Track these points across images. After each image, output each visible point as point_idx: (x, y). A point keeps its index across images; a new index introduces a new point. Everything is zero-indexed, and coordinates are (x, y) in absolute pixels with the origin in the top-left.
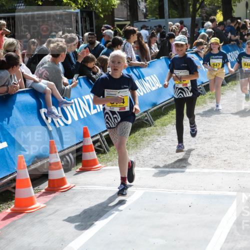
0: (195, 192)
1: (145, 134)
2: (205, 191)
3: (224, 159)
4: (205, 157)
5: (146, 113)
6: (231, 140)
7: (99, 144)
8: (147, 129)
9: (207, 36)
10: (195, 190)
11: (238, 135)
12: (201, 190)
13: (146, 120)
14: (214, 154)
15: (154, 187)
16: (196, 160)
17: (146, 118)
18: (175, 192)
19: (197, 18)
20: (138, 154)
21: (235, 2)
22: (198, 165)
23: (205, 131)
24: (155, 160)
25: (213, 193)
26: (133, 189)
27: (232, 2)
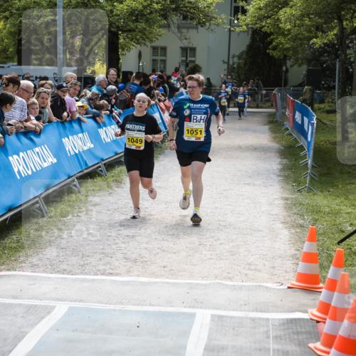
0: (139, 308)
2: (151, 307)
3: (163, 265)
4: (135, 261)
5: (38, 199)
6: (163, 240)
10: (138, 305)
12: (146, 305)
13: (37, 209)
14: (145, 257)
15: (81, 301)
16: (125, 266)
17: (38, 205)
18: (112, 307)
20: (41, 256)
22: (129, 272)
23: (124, 226)
24: (68, 265)
25: (163, 309)
26: (52, 303)
27: (120, 50)
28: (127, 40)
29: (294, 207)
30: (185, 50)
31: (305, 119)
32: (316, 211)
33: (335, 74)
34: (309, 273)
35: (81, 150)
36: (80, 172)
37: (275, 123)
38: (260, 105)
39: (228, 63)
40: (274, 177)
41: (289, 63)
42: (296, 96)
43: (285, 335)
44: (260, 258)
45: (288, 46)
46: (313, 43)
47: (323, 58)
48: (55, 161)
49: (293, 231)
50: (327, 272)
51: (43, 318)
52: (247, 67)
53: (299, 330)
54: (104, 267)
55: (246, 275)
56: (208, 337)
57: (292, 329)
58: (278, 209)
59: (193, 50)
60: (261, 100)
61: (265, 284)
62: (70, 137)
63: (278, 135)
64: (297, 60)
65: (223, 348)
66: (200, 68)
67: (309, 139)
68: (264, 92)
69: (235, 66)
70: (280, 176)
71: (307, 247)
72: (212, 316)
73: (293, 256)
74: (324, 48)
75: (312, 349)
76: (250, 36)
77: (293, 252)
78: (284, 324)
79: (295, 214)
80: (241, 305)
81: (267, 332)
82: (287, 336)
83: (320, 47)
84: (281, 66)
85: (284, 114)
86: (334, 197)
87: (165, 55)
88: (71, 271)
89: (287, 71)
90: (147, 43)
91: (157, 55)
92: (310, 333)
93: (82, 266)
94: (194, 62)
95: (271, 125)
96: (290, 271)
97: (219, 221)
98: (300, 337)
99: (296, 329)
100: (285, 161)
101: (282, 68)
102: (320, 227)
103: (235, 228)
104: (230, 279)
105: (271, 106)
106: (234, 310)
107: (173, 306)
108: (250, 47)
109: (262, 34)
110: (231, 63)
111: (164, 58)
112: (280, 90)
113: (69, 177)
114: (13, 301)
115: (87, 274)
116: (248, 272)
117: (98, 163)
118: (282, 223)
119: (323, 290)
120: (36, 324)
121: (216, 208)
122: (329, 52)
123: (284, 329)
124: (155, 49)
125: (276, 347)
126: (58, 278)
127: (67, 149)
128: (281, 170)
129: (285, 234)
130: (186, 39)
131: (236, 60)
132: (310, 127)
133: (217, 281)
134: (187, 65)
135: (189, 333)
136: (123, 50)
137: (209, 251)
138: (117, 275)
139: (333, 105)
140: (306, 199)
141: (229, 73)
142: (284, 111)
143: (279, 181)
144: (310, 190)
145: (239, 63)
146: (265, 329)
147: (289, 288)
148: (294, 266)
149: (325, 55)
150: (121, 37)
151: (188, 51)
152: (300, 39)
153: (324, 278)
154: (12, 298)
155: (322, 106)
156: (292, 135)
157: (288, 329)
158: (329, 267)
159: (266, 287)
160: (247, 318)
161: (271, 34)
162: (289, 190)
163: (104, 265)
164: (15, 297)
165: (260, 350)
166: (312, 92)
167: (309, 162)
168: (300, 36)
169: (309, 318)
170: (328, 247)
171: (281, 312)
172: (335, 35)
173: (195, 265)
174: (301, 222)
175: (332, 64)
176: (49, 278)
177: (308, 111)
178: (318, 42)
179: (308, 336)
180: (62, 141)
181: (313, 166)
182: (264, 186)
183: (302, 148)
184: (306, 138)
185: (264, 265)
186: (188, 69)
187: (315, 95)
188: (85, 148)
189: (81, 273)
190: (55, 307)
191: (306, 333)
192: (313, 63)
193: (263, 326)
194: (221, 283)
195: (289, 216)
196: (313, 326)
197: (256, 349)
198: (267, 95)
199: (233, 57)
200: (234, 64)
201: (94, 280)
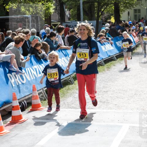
1: (69, 89)
2: (104, 123)
3: (115, 104)
4: (104, 102)
5: (69, 77)
6: (119, 93)
7: (42, 95)
8: (70, 86)
9: (105, 31)
10: (98, 122)
11: (124, 90)
12: (102, 122)
13: (69, 81)
14: (109, 101)
16: (99, 105)
17: (70, 79)
18: (87, 123)
19: (99, 21)
20: (65, 101)
21: (122, 12)
22: (100, 107)
23: (104, 87)
24: (75, 105)
54: (90, 105)
72: (130, 126)
87: (140, 12)
88: (75, 108)
117: (101, 60)
126: (68, 111)
133: (137, 111)
173: (130, 104)
176: (65, 110)
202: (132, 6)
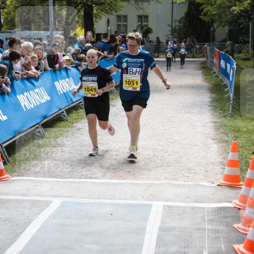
0: (111, 201)
2: (121, 201)
3: (128, 171)
4: (108, 168)
5: (38, 125)
12: (116, 200)
14: (115, 166)
15: (70, 197)
16: (101, 172)
18: (93, 201)
22: (104, 176)
25: (129, 202)
26: (50, 199)
27: (94, 18)
28: (99, 11)
29: (221, 128)
30: (141, 18)
31: (228, 65)
32: (237, 130)
33: (249, 32)
34: (233, 174)
35: (68, 90)
36: (68, 106)
37: (206, 69)
38: (195, 56)
39: (172, 26)
40: (206, 107)
41: (215, 25)
42: (221, 48)
43: (216, 219)
44: (197, 164)
45: (214, 12)
46: (233, 10)
47: (240, 21)
48: (49, 98)
49: (221, 145)
50: (246, 174)
51: (44, 209)
52: (185, 29)
53: (226, 215)
54: (86, 173)
55: (188, 177)
56: (162, 221)
57: (221, 214)
58: (209, 130)
59: (146, 17)
60: (196, 53)
61: (201, 183)
62: (60, 81)
63: (208, 77)
64: (221, 23)
65: (172, 229)
66: (152, 30)
67: (231, 79)
68: (198, 46)
69: (177, 28)
70: (210, 106)
71: (231, 156)
72: (164, 206)
73: (221, 163)
74: (240, 13)
75: (235, 228)
76: (187, 6)
77: (221, 160)
78: (215, 211)
79: (222, 133)
80: (184, 198)
81: (203, 217)
82: (218, 220)
83: (238, 13)
84: (210, 27)
85: (213, 62)
86: (249, 121)
87: (126, 21)
88: (63, 176)
89: (214, 31)
90: (114, 13)
91: (121, 22)
92: (234, 217)
93: (71, 172)
94: (147, 25)
95: (204, 70)
96: (219, 173)
97: (167, 139)
98: (227, 220)
99: (224, 214)
100: (213, 95)
101: (210, 29)
102: (240, 142)
103: (179, 144)
104: (176, 180)
105: (203, 56)
106: (179, 202)
107: (136, 200)
108: (187, 14)
109: (195, 4)
110: (174, 26)
111: (125, 23)
112: (209, 44)
113: (60, 110)
114: (22, 198)
115: (74, 178)
116: (189, 175)
117: (80, 100)
118: (213, 139)
119: (243, 187)
120: (39, 214)
121: (165, 130)
122: (244, 16)
123: (216, 215)
124: (119, 17)
125: (210, 227)
126: (54, 181)
127: (58, 90)
128: (211, 102)
129: (215, 147)
130: (141, 9)
131: (177, 23)
132: (232, 71)
133: (167, 181)
134: (142, 28)
135: (148, 218)
136: (96, 18)
137: (161, 160)
138: (96, 178)
139: (247, 54)
140: (229, 122)
141: (172, 34)
142: (212, 59)
143: (210, 110)
144: (232, 116)
145: (179, 26)
146: (202, 215)
147: (218, 185)
148: (222, 170)
149: (242, 18)
150: (95, 9)
151: (143, 18)
152: (223, 7)
153: (244, 178)
154: (22, 196)
155: (240, 55)
156: (218, 77)
157: (218, 214)
158: (247, 170)
159: (202, 185)
160: (189, 207)
161: (202, 4)
162: (217, 116)
163: (86, 171)
164: (23, 195)
165: (199, 230)
166: (233, 45)
167: (231, 96)
168: (223, 5)
169: (233, 206)
170: (246, 156)
171: (213, 203)
172: (248, 4)
173: (151, 170)
174: (226, 138)
175: (246, 25)
176: (47, 181)
177: (230, 59)
178: (236, 9)
179: (233, 219)
180: (54, 84)
181: (234, 99)
182: (199, 114)
183: (226, 86)
184: (229, 79)
185: (200, 170)
186: (143, 30)
187: (235, 48)
188: (71, 89)
189: (70, 178)
190: (52, 201)
191: (231, 217)
192: (233, 24)
193: (200, 213)
194: (169, 183)
195: (218, 134)
196: (236, 212)
197: (196, 229)
198: (200, 48)
199: (175, 21)
200: (176, 26)
201: (79, 182)
202: (114, 9)
